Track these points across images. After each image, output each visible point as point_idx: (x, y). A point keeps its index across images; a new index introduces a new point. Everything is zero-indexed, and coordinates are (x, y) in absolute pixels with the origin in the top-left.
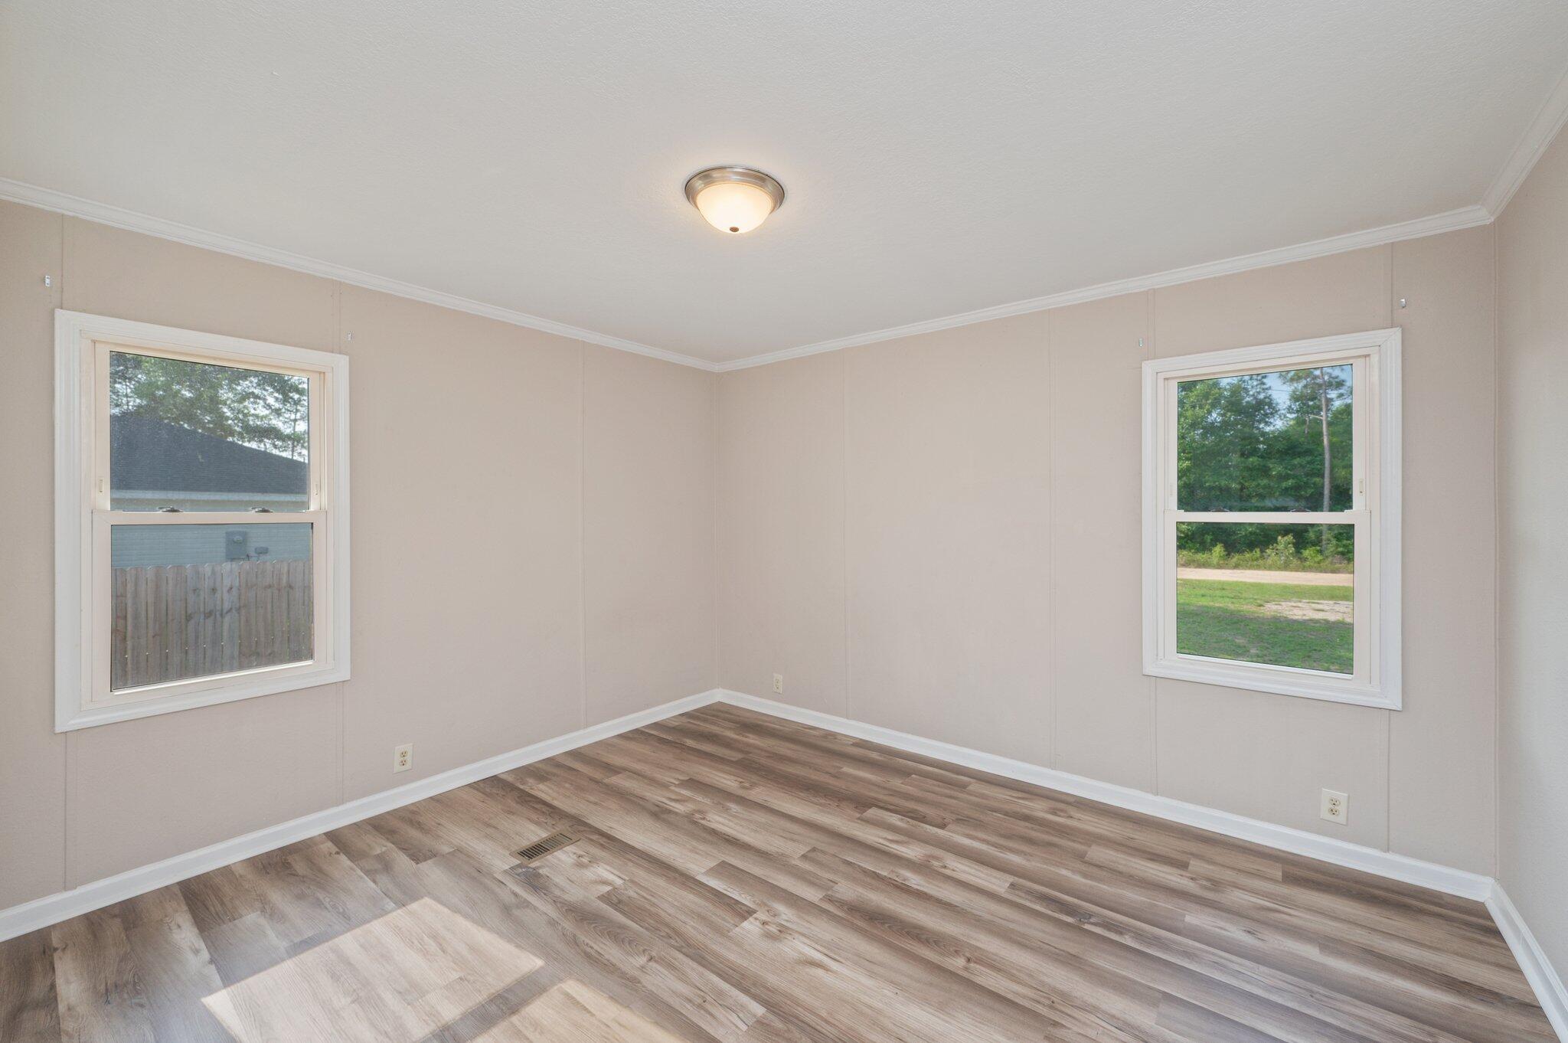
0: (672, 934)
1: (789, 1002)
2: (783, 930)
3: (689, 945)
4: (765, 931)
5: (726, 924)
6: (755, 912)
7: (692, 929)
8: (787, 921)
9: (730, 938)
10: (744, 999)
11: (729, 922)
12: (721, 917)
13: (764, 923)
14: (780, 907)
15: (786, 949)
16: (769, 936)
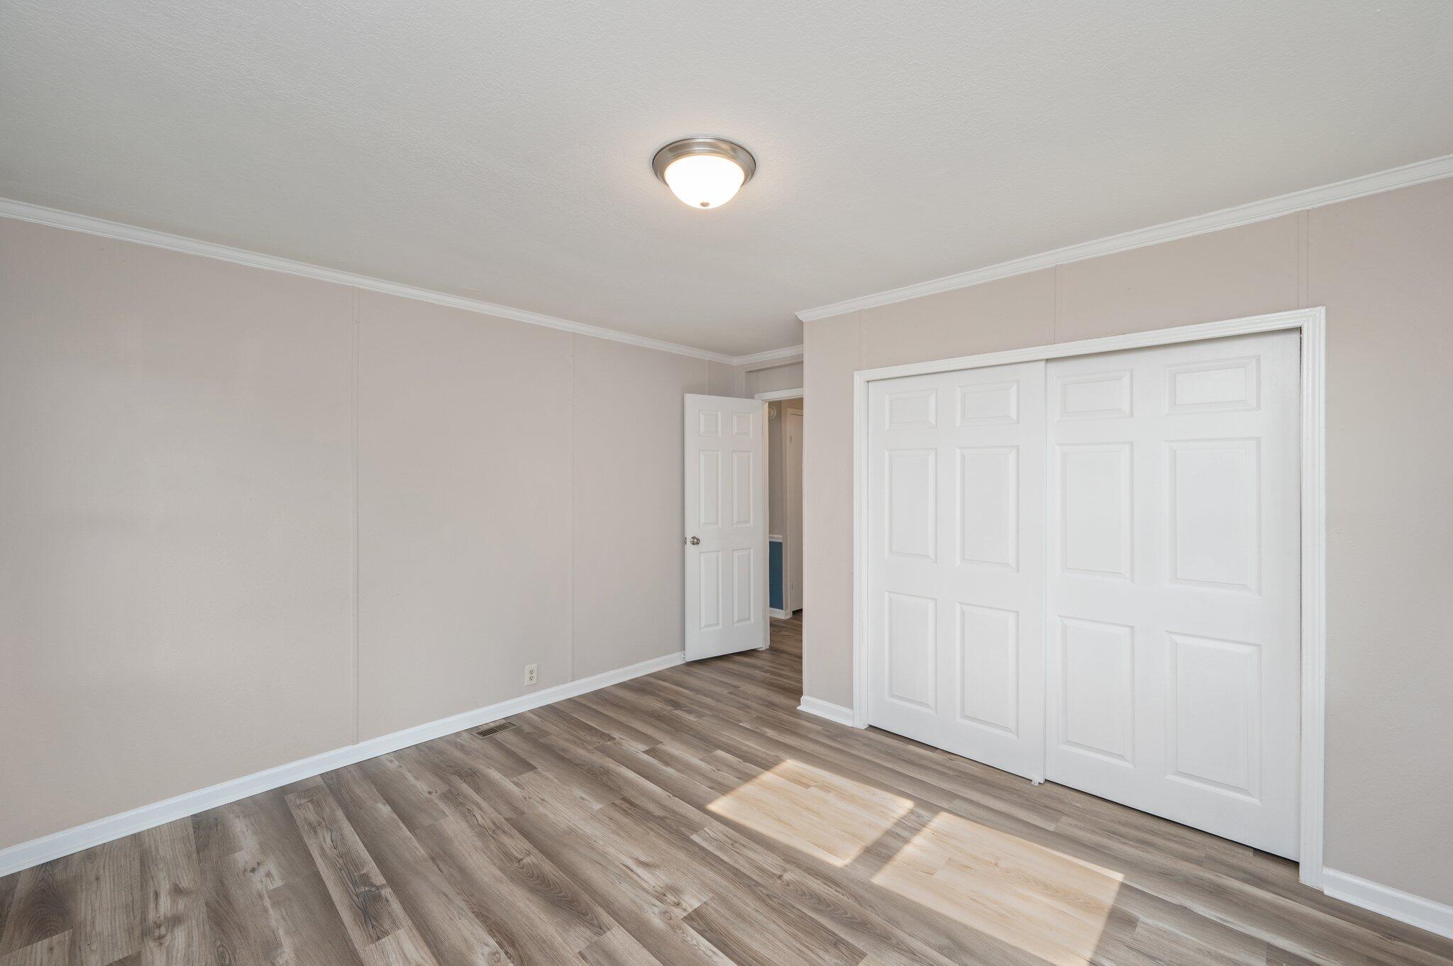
0: (767, 899)
1: (673, 841)
2: (661, 897)
3: (749, 887)
4: (678, 895)
5: (715, 906)
6: (686, 919)
7: (750, 905)
8: (654, 905)
9: (712, 891)
10: (705, 845)
11: (713, 908)
12: (718, 915)
13: (678, 905)
14: (657, 922)
15: (664, 878)
16: (675, 890)
